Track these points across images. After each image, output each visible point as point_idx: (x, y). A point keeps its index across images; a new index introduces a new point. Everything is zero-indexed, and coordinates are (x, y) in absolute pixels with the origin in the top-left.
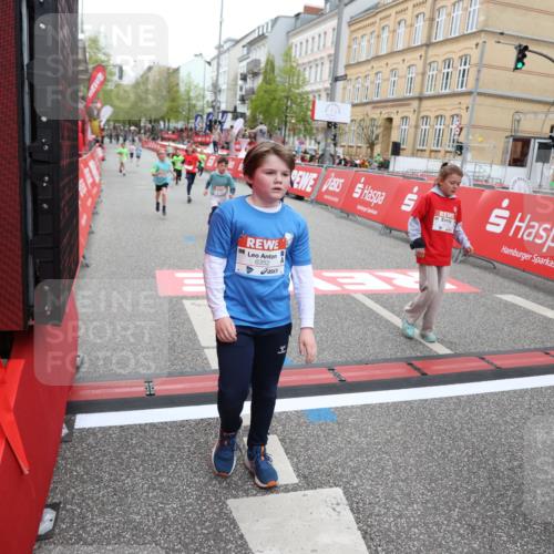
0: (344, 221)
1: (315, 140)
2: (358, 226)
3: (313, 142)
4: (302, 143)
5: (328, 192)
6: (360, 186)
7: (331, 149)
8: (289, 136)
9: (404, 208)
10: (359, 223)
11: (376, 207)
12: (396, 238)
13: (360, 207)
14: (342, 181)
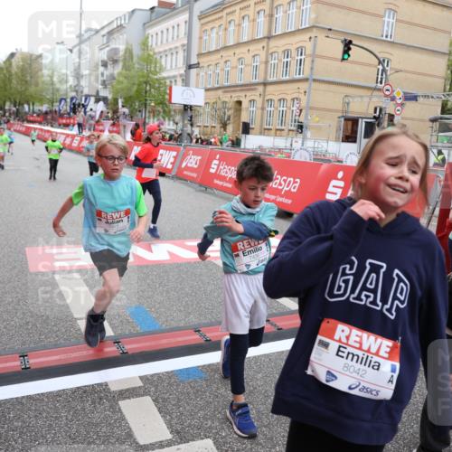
0: (202, 194)
1: (174, 120)
2: (213, 198)
5: (187, 168)
6: (216, 162)
7: (188, 129)
10: (217, 196)
11: (231, 180)
13: (216, 182)
14: (199, 158)
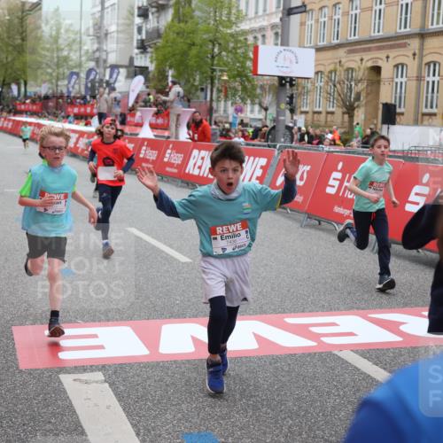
0: (313, 231)
1: (260, 105)
3: (257, 108)
4: (239, 110)
6: (337, 175)
8: (218, 101)
13: (338, 210)
14: (307, 168)
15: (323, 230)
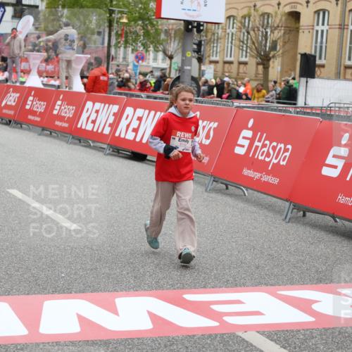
0: (219, 197)
1: (165, 52)
2: (241, 205)
3: (160, 55)
4: (140, 58)
6: (247, 133)
7: (193, 68)
8: (117, 46)
9: (326, 171)
10: (247, 201)
11: (277, 170)
12: (315, 226)
13: (247, 172)
15: (231, 195)
